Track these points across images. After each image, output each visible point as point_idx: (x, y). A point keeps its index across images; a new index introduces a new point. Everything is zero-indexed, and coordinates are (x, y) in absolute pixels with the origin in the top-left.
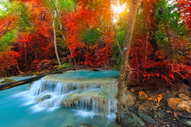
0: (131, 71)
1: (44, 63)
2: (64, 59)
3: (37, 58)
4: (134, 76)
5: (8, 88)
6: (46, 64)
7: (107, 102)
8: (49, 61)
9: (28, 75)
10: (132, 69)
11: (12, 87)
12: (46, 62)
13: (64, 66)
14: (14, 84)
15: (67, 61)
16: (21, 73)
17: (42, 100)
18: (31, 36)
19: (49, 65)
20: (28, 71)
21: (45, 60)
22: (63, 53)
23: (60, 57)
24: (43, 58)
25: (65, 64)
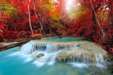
0: (104, 35)
1: (22, 33)
2: (36, 31)
3: (17, 30)
4: (107, 38)
5: (4, 50)
6: (23, 34)
7: (94, 56)
8: (25, 32)
9: (10, 41)
10: (104, 33)
11: (7, 49)
12: (24, 33)
13: (37, 35)
14: (9, 47)
15: (38, 32)
16: (5, 40)
17: (38, 57)
18: (11, 14)
19: (25, 34)
20: (10, 39)
21: (23, 32)
22: (35, 27)
23: (33, 29)
24: (21, 30)
25: (37, 34)
